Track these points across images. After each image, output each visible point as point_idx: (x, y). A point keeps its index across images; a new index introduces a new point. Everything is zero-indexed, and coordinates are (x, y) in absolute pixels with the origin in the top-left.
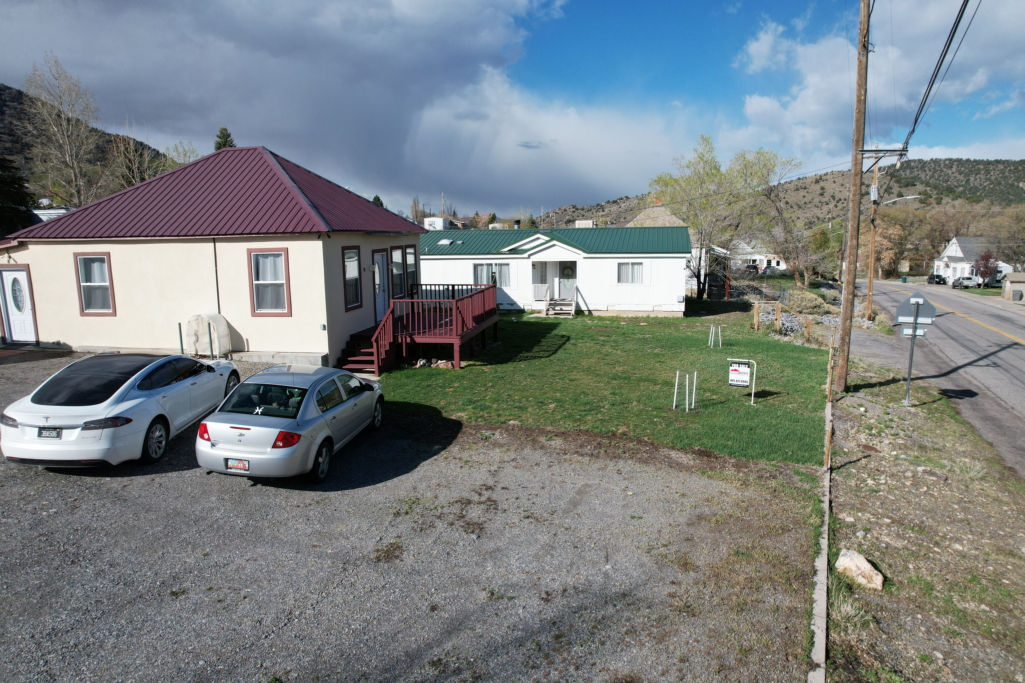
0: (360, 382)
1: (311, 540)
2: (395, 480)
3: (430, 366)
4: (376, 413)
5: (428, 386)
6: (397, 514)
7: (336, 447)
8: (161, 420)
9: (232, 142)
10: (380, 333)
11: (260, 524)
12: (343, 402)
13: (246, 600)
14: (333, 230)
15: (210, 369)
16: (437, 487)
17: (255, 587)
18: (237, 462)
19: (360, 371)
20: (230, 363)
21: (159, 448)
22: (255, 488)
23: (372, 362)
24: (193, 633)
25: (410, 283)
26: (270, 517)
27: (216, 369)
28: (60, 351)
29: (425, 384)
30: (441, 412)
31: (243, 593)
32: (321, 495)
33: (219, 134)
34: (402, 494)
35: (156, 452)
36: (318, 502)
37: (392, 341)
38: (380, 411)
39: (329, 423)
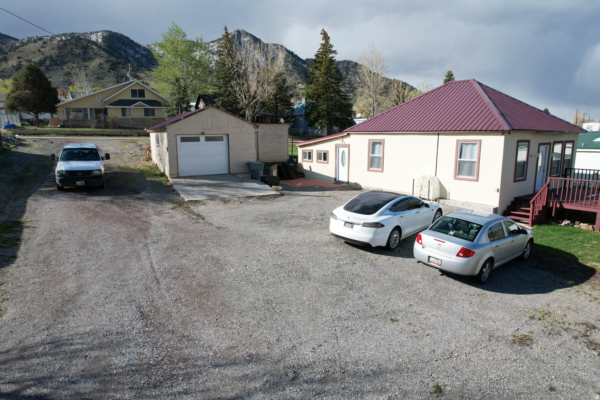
0: (518, 227)
1: (471, 315)
2: (534, 295)
3: (573, 226)
4: (526, 250)
5: (570, 239)
6: (532, 318)
7: (496, 265)
8: (398, 229)
9: (454, 79)
10: (536, 198)
11: (442, 298)
12: (505, 237)
13: (428, 336)
14: (513, 130)
15: (427, 206)
16: (567, 309)
17: (434, 331)
18: (435, 259)
19: (518, 221)
20: (438, 204)
21: (395, 243)
22: (442, 277)
23: (528, 217)
24: (398, 343)
25: (565, 168)
26: (448, 295)
27: (430, 206)
28: (356, 187)
29: (567, 237)
30: (577, 259)
31: (427, 332)
32: (481, 291)
33: (446, 74)
34: (538, 306)
35: (393, 246)
36: (478, 295)
37: (545, 205)
38: (530, 249)
39: (494, 249)
